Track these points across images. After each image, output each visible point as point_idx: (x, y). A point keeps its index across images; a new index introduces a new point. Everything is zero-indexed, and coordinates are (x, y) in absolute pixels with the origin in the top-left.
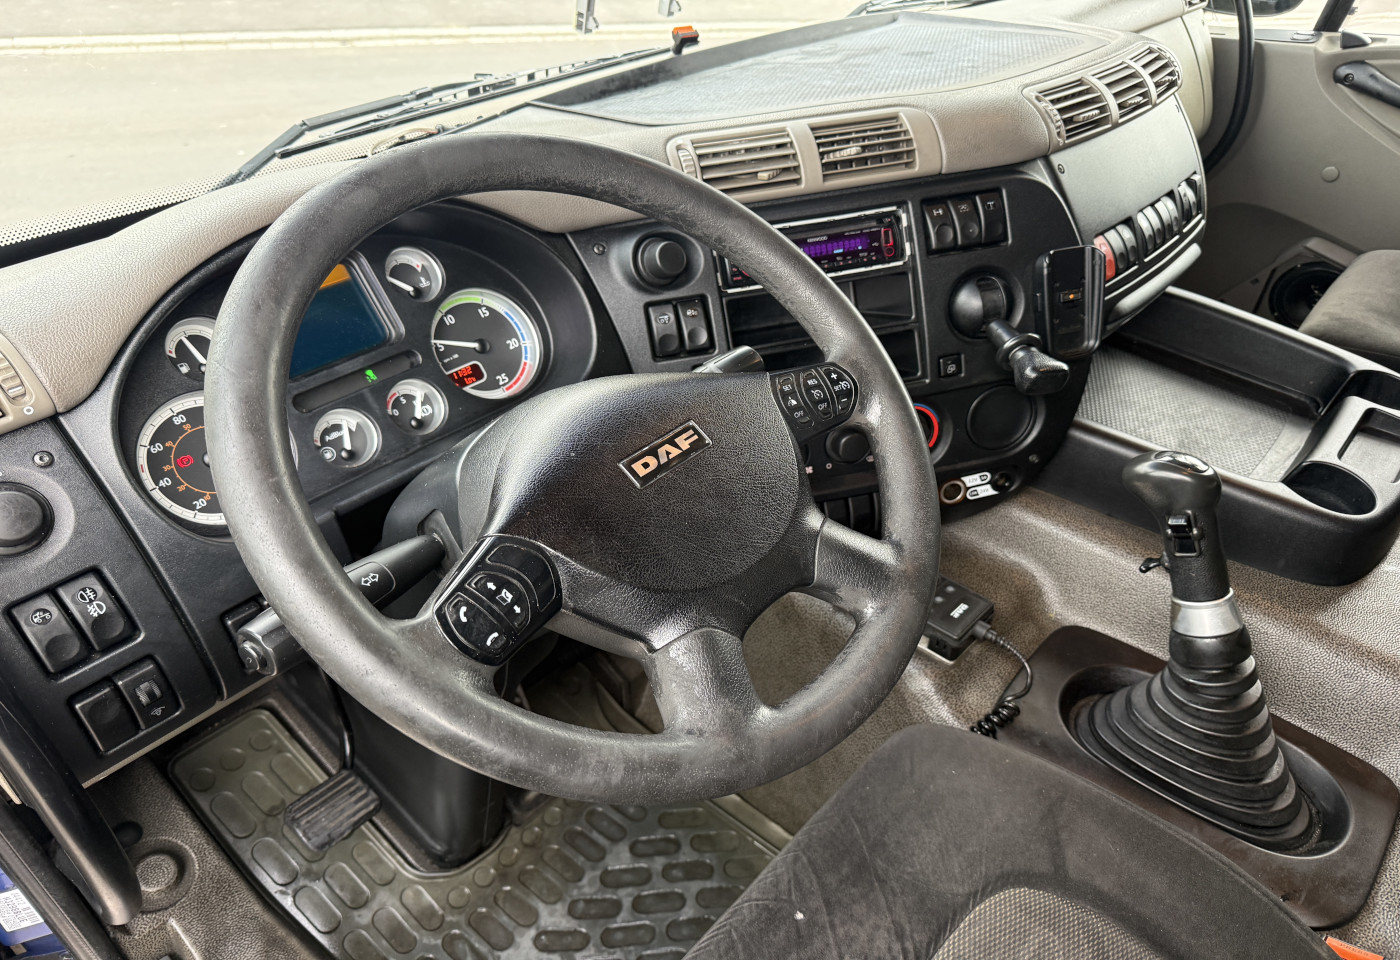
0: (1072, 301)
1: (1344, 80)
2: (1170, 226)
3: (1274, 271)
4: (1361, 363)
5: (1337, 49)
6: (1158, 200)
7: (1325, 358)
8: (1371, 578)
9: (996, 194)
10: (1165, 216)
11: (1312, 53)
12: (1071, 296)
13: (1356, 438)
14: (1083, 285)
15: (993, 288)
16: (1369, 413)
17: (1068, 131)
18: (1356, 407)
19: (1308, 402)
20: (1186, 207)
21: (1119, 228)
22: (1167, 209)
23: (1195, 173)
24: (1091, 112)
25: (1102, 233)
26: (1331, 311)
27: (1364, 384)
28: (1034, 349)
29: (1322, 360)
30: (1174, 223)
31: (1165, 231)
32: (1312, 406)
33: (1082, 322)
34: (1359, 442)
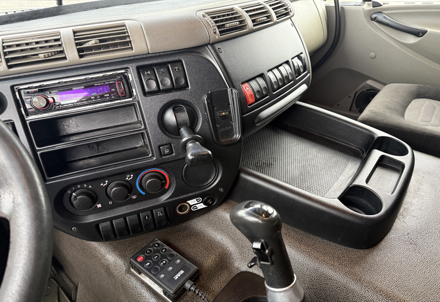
0: (224, 116)
1: (374, 19)
2: (287, 77)
3: (356, 93)
4: (379, 133)
5: (371, 8)
6: (281, 65)
7: (365, 131)
8: (383, 243)
9: (180, 63)
10: (284, 73)
11: (362, 9)
12: (224, 114)
13: (377, 169)
14: (230, 108)
15: (181, 110)
16: (382, 157)
17: (220, 32)
18: (377, 154)
19: (359, 150)
20: (296, 68)
21: (258, 79)
22: (286, 70)
23: (302, 53)
24: (236, 23)
25: (248, 81)
26: (371, 109)
27: (380, 144)
28: (198, 143)
29: (364, 132)
30: (290, 76)
31: (285, 80)
32: (361, 152)
33: (232, 125)
34: (378, 171)
